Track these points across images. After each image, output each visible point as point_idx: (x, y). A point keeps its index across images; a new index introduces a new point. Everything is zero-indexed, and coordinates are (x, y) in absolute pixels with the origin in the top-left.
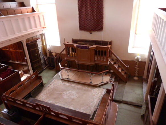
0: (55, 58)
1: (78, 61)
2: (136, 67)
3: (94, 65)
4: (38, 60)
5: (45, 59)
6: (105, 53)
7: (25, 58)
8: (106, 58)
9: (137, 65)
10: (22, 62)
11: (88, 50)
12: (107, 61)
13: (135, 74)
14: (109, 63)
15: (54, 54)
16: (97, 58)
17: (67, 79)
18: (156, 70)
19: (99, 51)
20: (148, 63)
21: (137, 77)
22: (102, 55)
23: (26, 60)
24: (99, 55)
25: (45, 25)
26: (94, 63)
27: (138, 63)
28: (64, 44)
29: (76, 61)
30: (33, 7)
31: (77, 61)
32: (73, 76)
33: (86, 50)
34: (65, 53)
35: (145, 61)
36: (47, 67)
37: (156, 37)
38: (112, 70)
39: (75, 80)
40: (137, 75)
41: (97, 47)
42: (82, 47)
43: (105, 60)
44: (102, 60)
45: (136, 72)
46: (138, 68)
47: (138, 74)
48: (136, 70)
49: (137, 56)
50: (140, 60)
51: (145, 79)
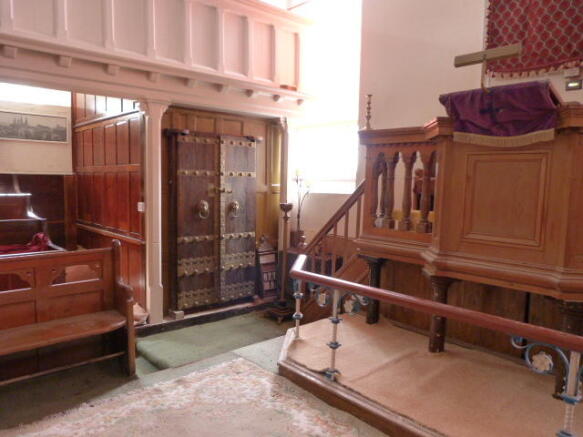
5: (263, 260)
7: (140, 207)
17: (323, 373)
23: (143, 216)
29: (425, 254)
32: (382, 368)
36: (260, 302)
39: (382, 400)
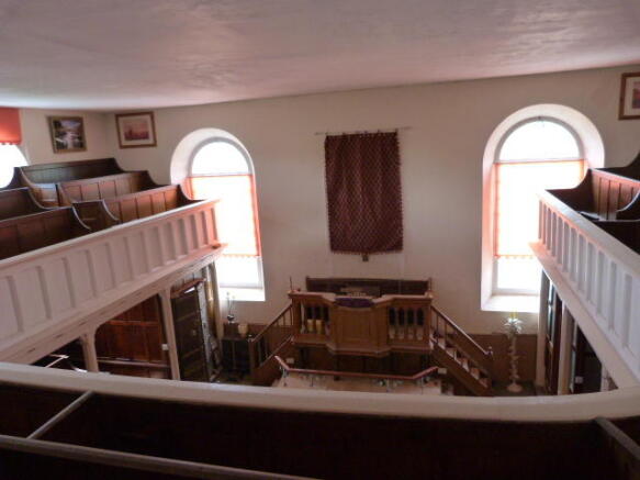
0: (253, 340)
1: (338, 345)
2: (510, 352)
3: (387, 354)
4: (197, 350)
6: (420, 314)
7: (165, 347)
8: (425, 331)
9: (513, 347)
10: (150, 359)
11: (369, 309)
12: (426, 340)
13: (510, 374)
14: (432, 345)
15: (242, 329)
16: (396, 332)
18: (574, 355)
19: (401, 312)
20: (544, 339)
21: (518, 383)
22: (411, 321)
23: (167, 353)
24: (401, 322)
25: (215, 237)
26: (387, 349)
27: (515, 339)
28: (291, 296)
29: (328, 345)
30: (179, 187)
31: (332, 347)
33: (363, 310)
34: (288, 323)
35: (532, 332)
37: (561, 267)
38: (442, 367)
40: (517, 377)
41: (395, 299)
42: (352, 303)
43: (420, 338)
44: (411, 337)
45: (514, 366)
46: (516, 355)
47: (518, 374)
48: (512, 362)
49: (510, 320)
50: (519, 330)
51: (542, 388)
